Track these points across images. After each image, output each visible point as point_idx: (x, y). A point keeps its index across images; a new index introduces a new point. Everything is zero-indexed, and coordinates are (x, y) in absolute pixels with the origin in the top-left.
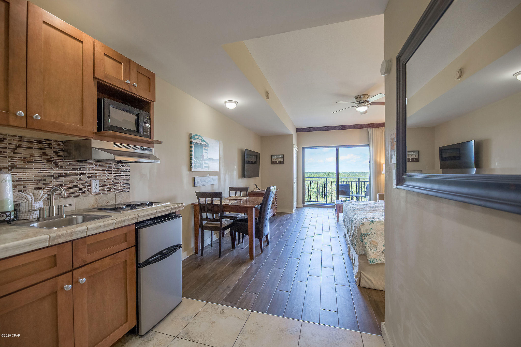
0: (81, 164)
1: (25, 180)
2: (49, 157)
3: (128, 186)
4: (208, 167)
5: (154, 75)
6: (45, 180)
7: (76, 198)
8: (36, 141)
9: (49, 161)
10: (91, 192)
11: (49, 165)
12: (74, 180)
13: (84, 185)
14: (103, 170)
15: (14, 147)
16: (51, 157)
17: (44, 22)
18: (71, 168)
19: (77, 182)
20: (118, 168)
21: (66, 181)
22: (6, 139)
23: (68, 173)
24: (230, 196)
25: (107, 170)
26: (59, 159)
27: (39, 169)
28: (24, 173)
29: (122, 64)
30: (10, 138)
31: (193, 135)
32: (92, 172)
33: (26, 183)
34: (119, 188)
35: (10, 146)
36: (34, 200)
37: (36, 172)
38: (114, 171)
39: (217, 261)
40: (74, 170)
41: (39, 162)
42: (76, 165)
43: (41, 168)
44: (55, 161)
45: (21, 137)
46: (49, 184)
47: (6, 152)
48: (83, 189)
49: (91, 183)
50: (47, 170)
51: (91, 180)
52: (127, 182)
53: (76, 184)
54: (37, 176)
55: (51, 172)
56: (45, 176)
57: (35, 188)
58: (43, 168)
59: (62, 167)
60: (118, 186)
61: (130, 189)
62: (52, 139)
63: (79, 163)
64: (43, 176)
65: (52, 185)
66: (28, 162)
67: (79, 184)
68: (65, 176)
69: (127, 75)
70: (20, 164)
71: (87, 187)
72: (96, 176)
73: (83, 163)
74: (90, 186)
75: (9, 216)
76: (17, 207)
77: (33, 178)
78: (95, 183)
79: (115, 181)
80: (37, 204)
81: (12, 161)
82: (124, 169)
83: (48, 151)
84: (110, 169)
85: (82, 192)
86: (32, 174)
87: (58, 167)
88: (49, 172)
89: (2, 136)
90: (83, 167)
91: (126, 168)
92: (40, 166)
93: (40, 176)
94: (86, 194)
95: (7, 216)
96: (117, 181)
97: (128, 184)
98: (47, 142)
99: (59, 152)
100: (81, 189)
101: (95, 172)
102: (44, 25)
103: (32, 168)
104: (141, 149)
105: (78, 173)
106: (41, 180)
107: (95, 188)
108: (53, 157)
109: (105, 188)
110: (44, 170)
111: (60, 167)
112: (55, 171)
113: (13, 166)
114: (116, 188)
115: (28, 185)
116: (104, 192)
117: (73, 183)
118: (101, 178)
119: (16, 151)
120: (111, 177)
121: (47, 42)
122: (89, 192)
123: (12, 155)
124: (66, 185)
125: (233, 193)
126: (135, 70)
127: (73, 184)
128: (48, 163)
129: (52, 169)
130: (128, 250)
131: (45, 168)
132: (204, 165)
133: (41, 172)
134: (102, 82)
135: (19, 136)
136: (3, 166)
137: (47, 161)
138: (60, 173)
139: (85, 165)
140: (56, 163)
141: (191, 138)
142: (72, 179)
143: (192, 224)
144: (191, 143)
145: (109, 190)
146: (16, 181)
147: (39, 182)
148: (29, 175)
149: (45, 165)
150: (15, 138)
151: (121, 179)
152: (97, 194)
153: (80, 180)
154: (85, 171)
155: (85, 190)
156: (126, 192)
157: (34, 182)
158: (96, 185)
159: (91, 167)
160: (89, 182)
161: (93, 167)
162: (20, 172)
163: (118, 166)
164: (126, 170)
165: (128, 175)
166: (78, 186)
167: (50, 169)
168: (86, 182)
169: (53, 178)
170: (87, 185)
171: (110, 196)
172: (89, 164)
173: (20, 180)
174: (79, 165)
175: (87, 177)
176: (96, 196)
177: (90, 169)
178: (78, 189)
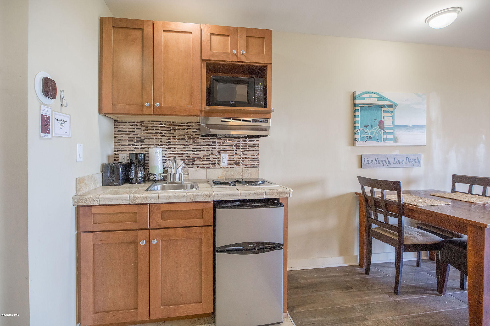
1: (175, 153)
2: (190, 136)
3: (256, 162)
6: (187, 153)
7: (208, 169)
8: (182, 124)
9: (190, 139)
10: (220, 165)
11: (190, 142)
12: (207, 154)
13: (214, 159)
14: (231, 145)
15: (170, 129)
16: (191, 136)
18: (205, 144)
19: (209, 156)
20: (247, 143)
21: (201, 154)
22: (166, 125)
23: (202, 148)
25: (236, 146)
26: (196, 137)
28: (175, 148)
30: (168, 123)
31: (357, 93)
32: (221, 147)
33: (176, 155)
34: (247, 163)
35: (167, 129)
37: (181, 147)
38: (242, 146)
40: (207, 145)
41: (183, 139)
42: (208, 141)
43: (185, 144)
44: (194, 139)
45: (173, 122)
46: (190, 156)
47: (165, 134)
48: (214, 162)
49: (220, 157)
50: (188, 146)
51: (220, 154)
52: (256, 157)
53: (208, 157)
54: (182, 150)
55: (191, 147)
56: (187, 150)
57: (181, 159)
59: (198, 143)
60: (246, 161)
61: (259, 164)
62: (192, 121)
63: (211, 140)
64: (186, 150)
65: (192, 158)
66: (177, 140)
67: (211, 158)
68: (201, 150)
69: (235, 45)
70: (172, 141)
72: (225, 150)
73: (214, 140)
74: (219, 160)
76: (165, 171)
77: (180, 151)
78: (223, 157)
79: (242, 156)
81: (169, 140)
82: (252, 144)
83: (190, 131)
84: (238, 145)
85: (213, 164)
86: (180, 149)
87: (196, 143)
88: (190, 147)
89: (164, 123)
90: (214, 143)
91: (255, 143)
92: (184, 142)
93: (184, 150)
94: (216, 166)
95: (154, 177)
96: (245, 156)
97: (256, 159)
98: (189, 124)
99: (196, 131)
100: (212, 162)
101: (224, 147)
103: (179, 144)
104: (254, 121)
105: (210, 148)
106: (184, 153)
107: (223, 161)
108: (192, 136)
109: (233, 162)
110: (187, 146)
112: (193, 146)
113: (169, 143)
114: (243, 163)
115: (177, 156)
116: (232, 166)
117: (206, 156)
118: (232, 153)
119: (171, 132)
120: (239, 152)
122: (218, 164)
123: (168, 135)
124: (201, 157)
126: (245, 36)
127: (206, 157)
128: (189, 140)
131: (187, 144)
133: (185, 147)
134: (210, 62)
135: (172, 122)
136: (164, 143)
137: (189, 138)
138: (197, 147)
139: (216, 141)
140: (194, 140)
141: (354, 98)
142: (205, 153)
144: (355, 105)
145: (237, 164)
146: (171, 153)
147: (183, 155)
148: (177, 149)
149: (187, 141)
150: (170, 123)
151: (249, 154)
152: (225, 167)
153: (212, 154)
154: (215, 146)
155: (215, 163)
156: (254, 167)
157: (181, 155)
158: (225, 159)
159: (220, 143)
160: (218, 156)
161: (222, 143)
162: (173, 147)
163: (247, 142)
164: (255, 146)
165: (257, 150)
166: (210, 159)
167: (190, 144)
168: (216, 156)
169: (193, 152)
170: (217, 159)
171: (237, 169)
172: (219, 140)
173: (172, 153)
174: (211, 141)
175: (217, 152)
176: (224, 169)
177: (220, 144)
178: (210, 162)
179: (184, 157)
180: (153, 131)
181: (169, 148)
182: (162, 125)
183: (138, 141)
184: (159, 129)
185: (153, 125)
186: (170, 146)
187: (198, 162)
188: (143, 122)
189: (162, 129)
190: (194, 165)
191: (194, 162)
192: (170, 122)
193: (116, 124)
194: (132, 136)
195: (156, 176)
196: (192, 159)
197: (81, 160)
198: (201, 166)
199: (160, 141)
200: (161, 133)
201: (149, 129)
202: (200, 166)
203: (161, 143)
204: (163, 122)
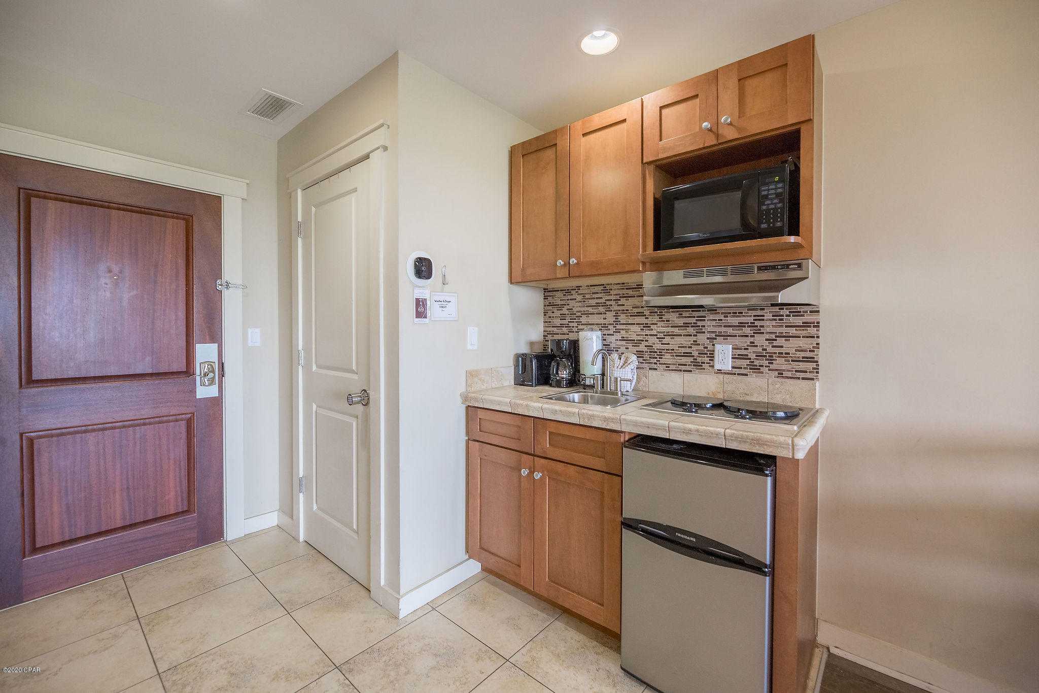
0: (697, 314)
1: (627, 340)
3: (810, 366)
6: (647, 341)
7: (686, 374)
9: (653, 312)
10: (713, 366)
11: (652, 318)
12: (685, 344)
13: (701, 353)
14: (742, 325)
15: (618, 297)
17: (585, 134)
18: (681, 322)
19: (691, 347)
20: (782, 320)
21: (674, 343)
22: (612, 289)
23: (676, 331)
25: (752, 325)
27: (641, 324)
28: (627, 331)
29: (698, 96)
30: (616, 287)
32: (718, 330)
33: (628, 343)
34: (784, 367)
35: (615, 297)
36: (620, 367)
37: (637, 328)
38: (769, 326)
40: (686, 325)
41: (640, 314)
42: (688, 317)
43: (643, 324)
44: (660, 312)
45: (623, 284)
46: (652, 346)
47: (612, 305)
48: (699, 360)
49: (714, 351)
50: (650, 327)
51: (713, 345)
52: (808, 354)
53: (688, 350)
54: (639, 335)
55: (655, 329)
58: (646, 324)
59: (669, 321)
60: (780, 363)
61: (817, 372)
64: (646, 335)
65: (656, 349)
66: (631, 316)
67: (694, 351)
68: (673, 335)
70: (623, 318)
71: (707, 357)
72: (726, 336)
73: (701, 314)
74: (712, 357)
77: (635, 337)
78: (720, 351)
79: (770, 349)
81: (616, 316)
82: (799, 321)
84: (758, 323)
85: (698, 365)
86: (634, 332)
87: (664, 321)
88: (652, 330)
89: (609, 286)
90: (701, 320)
92: (642, 320)
93: (642, 335)
94: (704, 369)
95: (583, 380)
96: (777, 350)
97: (811, 360)
100: (696, 359)
101: (723, 329)
103: (634, 324)
105: (691, 330)
106: (643, 341)
107: (721, 360)
109: (745, 363)
110: (647, 326)
111: (667, 321)
112: (659, 328)
113: (617, 322)
114: (772, 367)
115: (630, 346)
116: (743, 371)
117: (683, 347)
118: (743, 342)
119: (620, 303)
120: (760, 340)
122: (710, 366)
123: (616, 307)
124: (674, 350)
127: (684, 350)
129: (656, 324)
133: (643, 330)
136: (609, 321)
138: (666, 330)
139: (705, 317)
142: (682, 340)
145: (756, 369)
146: (620, 340)
147: (641, 343)
148: (631, 333)
149: (647, 318)
150: (618, 286)
151: (790, 346)
152: (725, 373)
153: (696, 343)
154: (703, 326)
155: (702, 363)
156: (803, 379)
157: (636, 343)
158: (724, 355)
159: (715, 320)
160: (710, 347)
161: (719, 320)
162: (623, 329)
163: (783, 316)
164: (806, 325)
165: (813, 337)
166: (691, 353)
167: (653, 324)
168: (705, 348)
169: (657, 338)
170: (707, 354)
171: (754, 380)
172: (712, 314)
173: (623, 339)
174: (694, 317)
175: (708, 338)
176: (721, 376)
177: (714, 323)
178: (691, 359)
179: (642, 347)
180: (593, 302)
181: (618, 331)
182: (606, 290)
183: (573, 319)
184: (602, 298)
185: (594, 291)
186: (618, 327)
187: (667, 358)
188: (579, 287)
189: (608, 298)
190: (660, 364)
191: (660, 358)
192: (619, 284)
193: (547, 294)
194: (565, 311)
195: (585, 378)
196: (657, 352)
197: (475, 347)
198: (674, 367)
199: (604, 319)
200: (604, 305)
201: (588, 299)
202: (671, 367)
203: (603, 321)
204: (608, 284)
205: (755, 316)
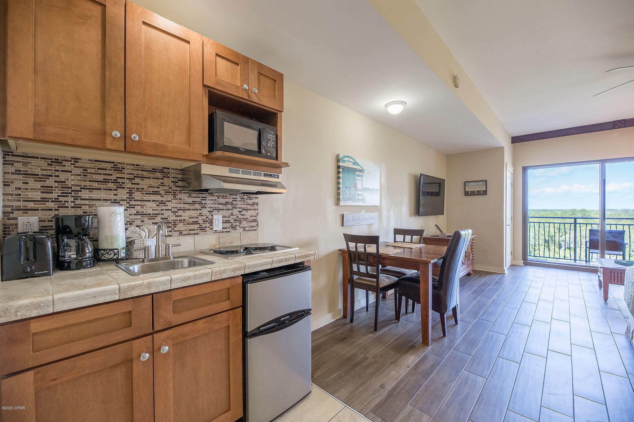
0: (201, 195)
1: (143, 214)
2: (167, 188)
3: (254, 224)
4: (363, 200)
5: (281, 76)
6: (163, 214)
7: (196, 236)
8: (154, 170)
9: (167, 192)
10: (212, 229)
11: (167, 197)
12: (194, 215)
13: (205, 221)
14: (227, 203)
15: (132, 177)
16: (169, 188)
17: (144, 23)
18: (190, 200)
19: (198, 218)
20: (244, 201)
21: (186, 215)
22: (124, 169)
23: (187, 206)
24: (395, 241)
25: (232, 204)
26: (177, 191)
27: (157, 201)
28: (142, 206)
29: (238, 64)
30: (128, 167)
31: (341, 156)
32: (214, 206)
33: (143, 217)
34: (245, 226)
35: (128, 176)
36: (147, 237)
37: (154, 205)
38: (239, 204)
39: (370, 335)
40: (194, 203)
41: (156, 193)
42: (196, 197)
43: (159, 201)
44: (174, 193)
45: (139, 165)
46: (167, 218)
47: (124, 183)
48: (203, 226)
49: (212, 219)
50: (165, 203)
51: (212, 215)
52: (255, 218)
53: (195, 220)
54: (155, 210)
55: (170, 205)
56: (163, 210)
57: (153, 223)
58: (161, 201)
59: (181, 199)
60: (244, 224)
61: (258, 227)
62: (171, 167)
63: (199, 195)
64: (161, 210)
65: (171, 221)
66: (146, 194)
67: (200, 220)
68: (184, 210)
69: (245, 79)
70: (137, 195)
71: (208, 223)
72: (219, 210)
73: (204, 195)
74: (211, 223)
75: (117, 253)
76: (130, 244)
77: (150, 211)
78: (217, 219)
79: (240, 217)
80: (150, 242)
81: (130, 193)
82: (250, 202)
83: (167, 181)
84: (234, 203)
85: (203, 229)
86: (150, 207)
87: (177, 199)
88: (167, 205)
90: (204, 200)
91: (254, 201)
92: (158, 198)
93: (158, 210)
94: (206, 231)
95: (115, 254)
96: (243, 217)
97: (255, 221)
98: (165, 170)
99: (178, 182)
100: (201, 225)
101: (217, 206)
102: (144, 27)
103: (150, 201)
104: (265, 175)
105: (197, 206)
106: (159, 214)
107: (217, 225)
108: (171, 188)
109: (229, 225)
110: (162, 203)
111: (179, 199)
112: (173, 204)
114: (241, 226)
115: (146, 219)
116: (228, 230)
117: (192, 218)
118: (225, 213)
119: (134, 181)
120: (235, 211)
121: (148, 48)
122: (210, 229)
123: (130, 185)
124: (185, 220)
125: (400, 238)
126: (256, 72)
127: (193, 220)
128: (166, 195)
129: (171, 201)
130: (231, 312)
131: (163, 201)
132: (357, 197)
133: (159, 205)
134: (214, 91)
135: (137, 165)
136: (122, 197)
137: (165, 192)
138: (179, 206)
139: (206, 197)
140: (175, 195)
141: (338, 161)
142: (192, 213)
143: (340, 278)
144: (339, 167)
145: (234, 228)
146: (134, 214)
147: (157, 217)
148: (146, 208)
149: (163, 197)
150: (133, 167)
151: (248, 214)
152: (219, 232)
153: (201, 214)
154: (206, 204)
155: (205, 227)
156: (253, 230)
157: (152, 217)
159: (213, 200)
160: (210, 217)
161: (215, 200)
162: (138, 205)
163: (244, 199)
164: (254, 204)
165: (256, 210)
166: (198, 222)
167: (168, 201)
168: (207, 217)
169: (172, 212)
170: (208, 221)
171: (235, 234)
172: (211, 196)
173: (137, 213)
174: (199, 197)
175: (208, 211)
176: (218, 234)
177: (212, 202)
178: (198, 226)
179: (158, 219)
180: (101, 178)
181: (132, 207)
182: (117, 167)
183: (66, 193)
184: (111, 175)
185: (99, 166)
186: (131, 203)
187: (180, 226)
188: (76, 160)
189: (118, 175)
190: (174, 231)
191: (174, 227)
192: (133, 165)
193: (8, 158)
194: (50, 182)
196: (171, 223)
198: (186, 232)
199: (114, 195)
200: (115, 182)
201: (91, 173)
202: (184, 233)
203: (115, 197)
204: (120, 163)
205: (233, 198)
